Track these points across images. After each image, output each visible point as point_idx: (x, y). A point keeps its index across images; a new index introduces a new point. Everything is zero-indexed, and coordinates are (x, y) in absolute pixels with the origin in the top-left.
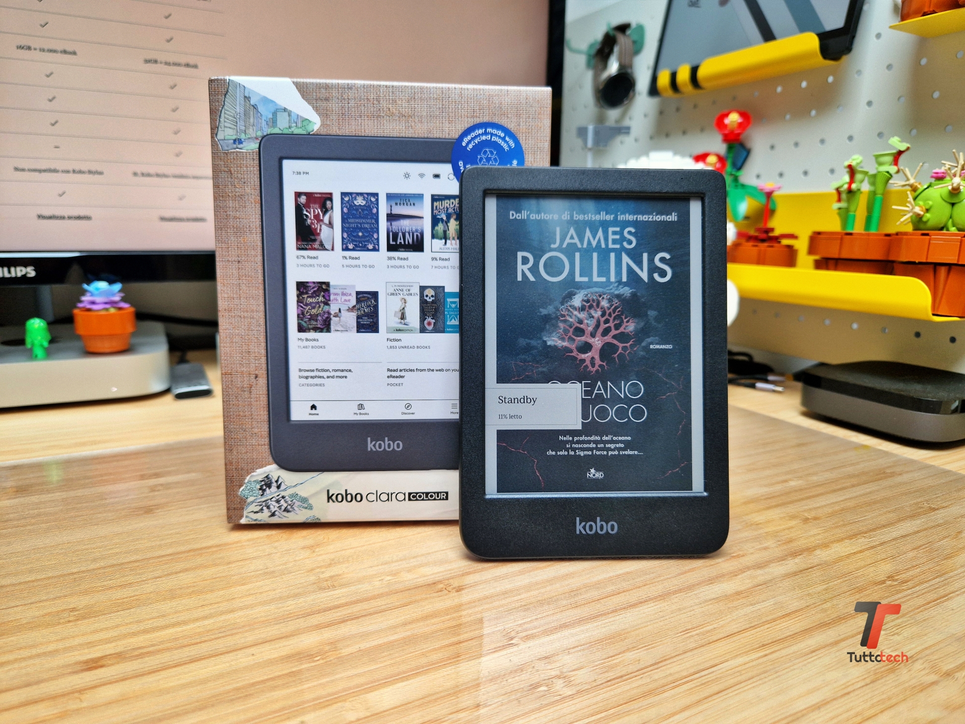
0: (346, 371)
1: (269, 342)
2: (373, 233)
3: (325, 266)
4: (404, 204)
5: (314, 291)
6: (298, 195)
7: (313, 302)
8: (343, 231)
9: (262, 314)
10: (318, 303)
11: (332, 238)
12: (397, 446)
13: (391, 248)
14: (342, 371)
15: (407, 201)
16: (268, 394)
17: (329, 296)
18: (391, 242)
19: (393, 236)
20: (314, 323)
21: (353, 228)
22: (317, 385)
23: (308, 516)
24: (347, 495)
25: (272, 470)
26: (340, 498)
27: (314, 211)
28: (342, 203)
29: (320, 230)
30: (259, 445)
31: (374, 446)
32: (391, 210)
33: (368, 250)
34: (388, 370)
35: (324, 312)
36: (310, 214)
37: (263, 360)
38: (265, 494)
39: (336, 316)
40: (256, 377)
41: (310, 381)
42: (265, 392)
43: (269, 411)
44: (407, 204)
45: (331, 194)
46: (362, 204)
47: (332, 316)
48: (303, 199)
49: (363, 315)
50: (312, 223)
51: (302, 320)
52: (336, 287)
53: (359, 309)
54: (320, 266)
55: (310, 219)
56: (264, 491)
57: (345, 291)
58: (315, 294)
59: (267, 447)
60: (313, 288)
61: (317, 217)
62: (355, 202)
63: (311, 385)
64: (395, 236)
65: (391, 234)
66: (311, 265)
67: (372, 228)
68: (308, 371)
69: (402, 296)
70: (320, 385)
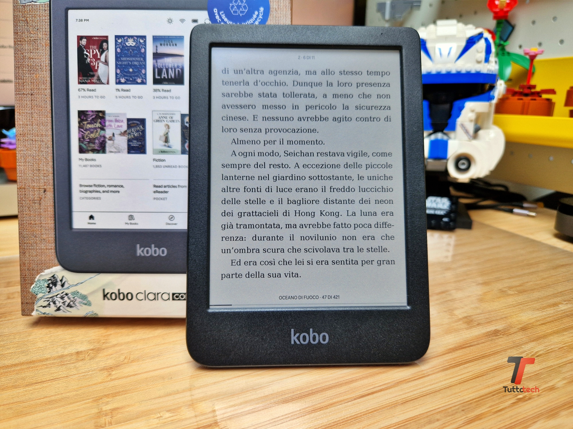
0: (119, 186)
1: (55, 162)
2: (142, 69)
3: (102, 97)
4: (167, 45)
5: (93, 119)
6: (80, 38)
7: (92, 128)
8: (117, 67)
9: (50, 138)
10: (95, 128)
11: (107, 73)
12: (162, 252)
13: (156, 81)
14: (116, 186)
15: (170, 42)
16: (55, 206)
17: (105, 123)
18: (157, 77)
19: (158, 71)
20: (93, 145)
21: (125, 65)
22: (94, 198)
23: (87, 311)
24: (119, 294)
25: (58, 271)
26: (114, 296)
27: (93, 52)
28: (116, 45)
29: (98, 67)
30: (47, 249)
31: (143, 251)
32: (157, 50)
33: (138, 83)
34: (155, 186)
35: (101, 136)
36: (89, 54)
37: (51, 176)
38: (52, 292)
39: (110, 139)
40: (45, 191)
41: (89, 195)
42: (52, 204)
43: (55, 220)
44: (170, 45)
45: (107, 37)
46: (132, 45)
47: (107, 140)
48: (84, 42)
49: (133, 139)
50: (91, 62)
51: (82, 143)
52: (110, 115)
53: (129, 134)
54: (97, 97)
55: (91, 59)
56: (51, 288)
57: (118, 118)
58: (94, 121)
59: (53, 251)
60: (92, 116)
61: (95, 56)
62: (127, 44)
63: (90, 198)
64: (160, 71)
65: (156, 70)
66: (90, 97)
67: (140, 65)
68: (87, 186)
69: (166, 123)
70: (97, 198)
